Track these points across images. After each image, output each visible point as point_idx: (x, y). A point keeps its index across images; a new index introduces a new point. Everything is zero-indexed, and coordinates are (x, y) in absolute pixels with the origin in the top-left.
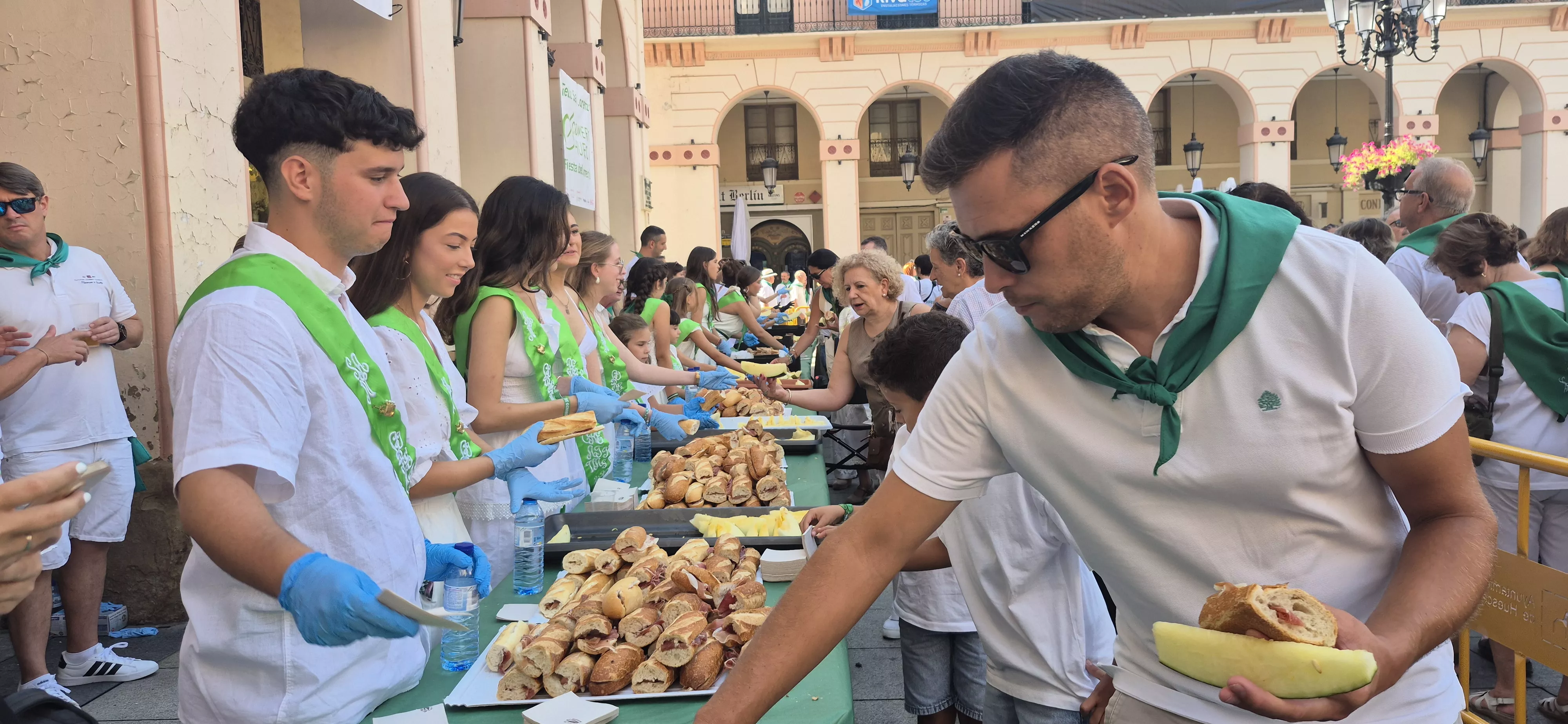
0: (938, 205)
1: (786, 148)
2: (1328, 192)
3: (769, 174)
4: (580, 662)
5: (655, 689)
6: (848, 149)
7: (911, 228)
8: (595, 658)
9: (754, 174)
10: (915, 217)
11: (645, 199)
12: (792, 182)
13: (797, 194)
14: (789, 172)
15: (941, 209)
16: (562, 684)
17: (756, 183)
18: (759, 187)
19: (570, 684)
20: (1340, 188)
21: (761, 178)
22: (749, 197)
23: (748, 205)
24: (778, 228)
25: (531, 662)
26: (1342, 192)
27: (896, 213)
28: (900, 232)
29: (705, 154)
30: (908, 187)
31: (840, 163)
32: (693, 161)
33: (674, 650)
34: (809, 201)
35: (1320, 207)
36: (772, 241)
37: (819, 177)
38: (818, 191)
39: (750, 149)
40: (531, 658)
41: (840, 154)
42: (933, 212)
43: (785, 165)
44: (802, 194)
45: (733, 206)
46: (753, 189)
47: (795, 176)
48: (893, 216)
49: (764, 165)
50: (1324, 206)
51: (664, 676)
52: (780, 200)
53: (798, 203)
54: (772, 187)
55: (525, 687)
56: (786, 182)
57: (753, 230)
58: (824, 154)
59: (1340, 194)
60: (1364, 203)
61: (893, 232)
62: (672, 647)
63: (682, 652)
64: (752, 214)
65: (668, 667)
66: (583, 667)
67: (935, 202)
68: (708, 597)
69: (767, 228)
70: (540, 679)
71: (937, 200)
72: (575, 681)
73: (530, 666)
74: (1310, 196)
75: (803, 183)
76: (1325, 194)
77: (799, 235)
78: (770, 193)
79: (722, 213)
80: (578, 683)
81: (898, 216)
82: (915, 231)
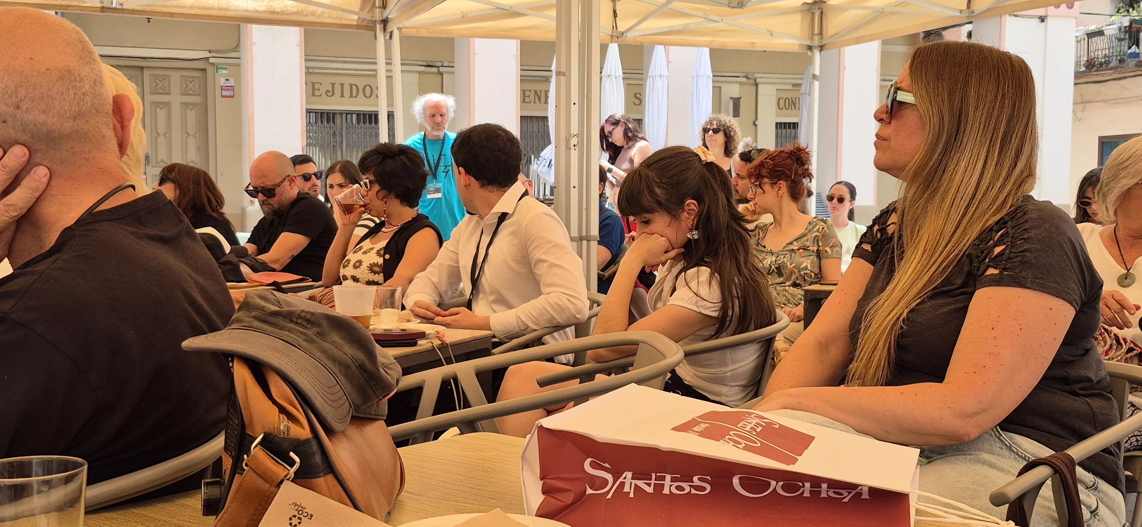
0: (211, 60)
2: (741, 84)
7: (168, 94)
10: (175, 77)
15: (217, 67)
20: (755, 80)
26: (757, 85)
27: (142, 68)
28: (150, 97)
35: (731, 103)
42: (204, 70)
50: (736, 103)
59: (754, 87)
60: (782, 102)
67: (206, 54)
71: (210, 52)
74: (720, 87)
76: (737, 86)
81: (146, 73)
82: (176, 99)
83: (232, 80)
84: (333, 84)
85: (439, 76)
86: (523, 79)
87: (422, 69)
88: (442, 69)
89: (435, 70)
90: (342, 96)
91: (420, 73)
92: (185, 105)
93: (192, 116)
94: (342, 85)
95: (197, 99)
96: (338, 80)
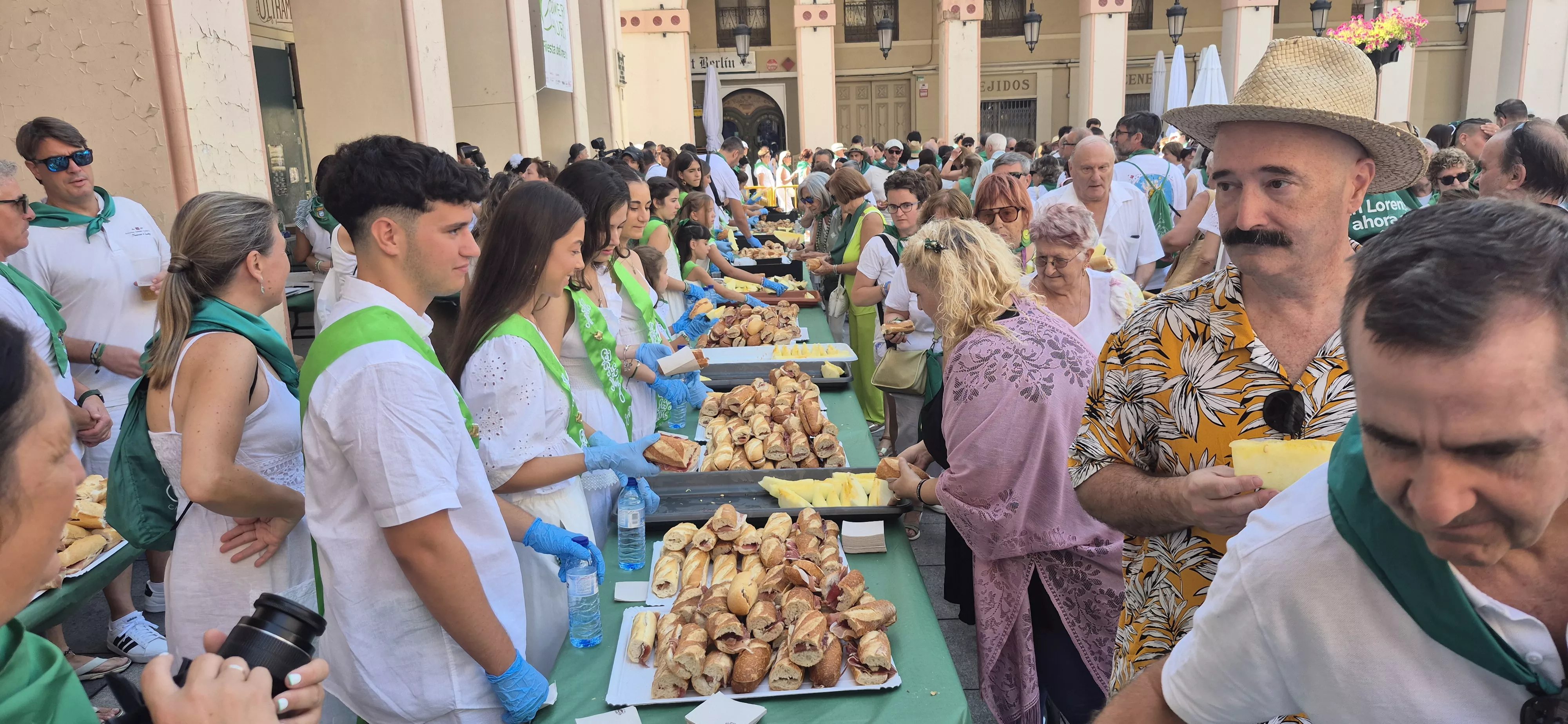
0: (914, 73)
1: (758, 11)
3: (742, 41)
4: (722, 662)
5: (790, 686)
6: (823, 15)
7: (887, 97)
8: (734, 657)
9: (726, 39)
10: (891, 86)
11: (619, 74)
12: (765, 48)
13: (770, 62)
14: (762, 38)
15: (920, 77)
16: (708, 682)
17: (727, 49)
18: (730, 54)
19: (716, 684)
21: (733, 44)
22: (719, 64)
23: (720, 73)
24: (750, 97)
25: (683, 666)
27: (871, 82)
28: (876, 101)
29: (675, 20)
30: (885, 56)
31: (815, 29)
32: (663, 27)
33: (805, 653)
34: (782, 68)
36: (744, 111)
37: (794, 43)
38: (792, 58)
39: (720, 12)
40: (682, 663)
41: (815, 20)
42: (909, 80)
43: (757, 30)
44: (774, 61)
45: (705, 74)
46: (724, 55)
47: (767, 42)
48: (868, 85)
49: (736, 32)
51: (798, 675)
52: (753, 67)
53: (771, 71)
54: (745, 55)
55: (675, 686)
56: (758, 48)
57: (724, 100)
58: (799, 20)
61: (868, 102)
62: (805, 650)
63: (813, 654)
64: (724, 82)
65: (800, 667)
66: (726, 668)
67: (911, 69)
68: (818, 590)
69: (738, 97)
70: (689, 681)
71: (912, 67)
72: (719, 679)
73: (681, 669)
75: (776, 49)
77: (772, 105)
78: (743, 62)
79: (693, 82)
80: (722, 681)
81: (873, 84)
82: (891, 100)
83: (927, 85)
84: (993, 82)
85: (1067, 70)
86: (1129, 67)
87: (1056, 66)
88: (1069, 65)
89: (1064, 66)
90: (999, 90)
91: (1053, 69)
92: (897, 104)
93: (901, 111)
94: (999, 82)
95: (904, 100)
96: (996, 79)
